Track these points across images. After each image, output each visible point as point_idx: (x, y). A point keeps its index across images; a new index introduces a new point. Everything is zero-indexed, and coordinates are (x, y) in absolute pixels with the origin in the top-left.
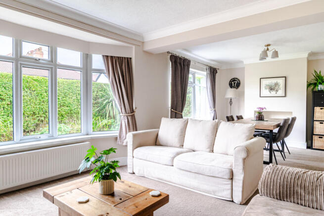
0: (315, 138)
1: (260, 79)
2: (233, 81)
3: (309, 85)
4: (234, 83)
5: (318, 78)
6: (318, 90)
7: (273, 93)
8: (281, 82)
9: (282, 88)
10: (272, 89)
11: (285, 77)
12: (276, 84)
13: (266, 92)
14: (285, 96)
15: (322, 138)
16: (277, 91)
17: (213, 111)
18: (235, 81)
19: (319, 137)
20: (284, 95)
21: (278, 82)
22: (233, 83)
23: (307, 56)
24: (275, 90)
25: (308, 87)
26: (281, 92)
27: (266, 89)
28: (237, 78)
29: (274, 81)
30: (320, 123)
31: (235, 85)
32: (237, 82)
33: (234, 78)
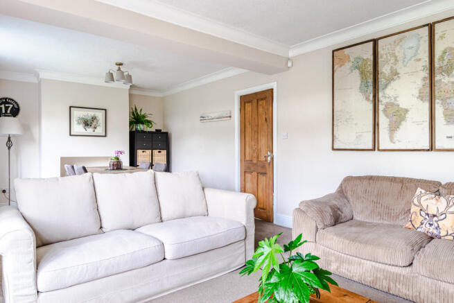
1: (70, 107)
2: (4, 103)
4: (6, 108)
7: (90, 131)
8: (100, 115)
9: (101, 125)
10: (88, 125)
12: (94, 118)
13: (78, 128)
14: (105, 136)
16: (95, 128)
18: (9, 103)
21: (96, 115)
22: (3, 107)
23: (129, 88)
24: (93, 126)
26: (100, 130)
28: (11, 99)
31: (9, 112)
32: (11, 106)
33: (6, 99)
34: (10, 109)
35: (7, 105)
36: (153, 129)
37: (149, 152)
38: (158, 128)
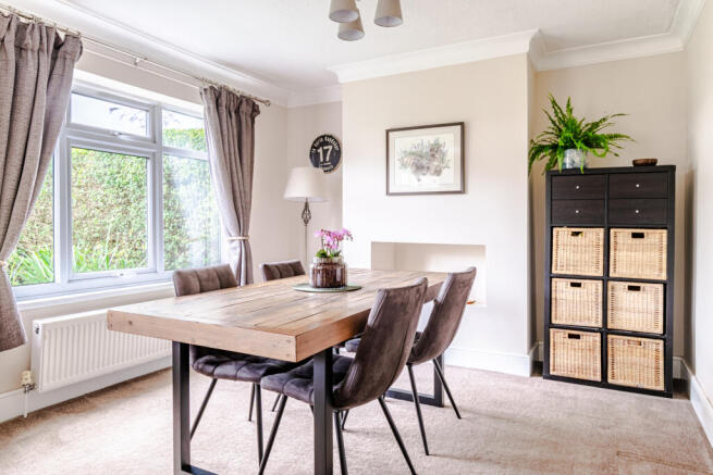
0: (558, 337)
1: (388, 132)
2: (322, 144)
3: (536, 151)
4: (325, 152)
5: (561, 126)
6: (565, 170)
8: (449, 140)
9: (451, 164)
10: (422, 168)
11: (462, 124)
12: (435, 151)
13: (404, 178)
14: (463, 191)
15: (578, 337)
16: (439, 172)
17: (236, 244)
18: (327, 144)
19: (571, 336)
20: (458, 188)
21: (440, 142)
22: (320, 151)
23: (527, 49)
24: (432, 169)
25: (532, 158)
26: (450, 178)
27: (404, 165)
28: (331, 137)
29: (427, 138)
30: (573, 285)
31: (328, 158)
32: (330, 147)
33: (323, 137)
34: (329, 153)
35: (325, 148)
36: (625, 161)
37: (594, 236)
38: (643, 155)
